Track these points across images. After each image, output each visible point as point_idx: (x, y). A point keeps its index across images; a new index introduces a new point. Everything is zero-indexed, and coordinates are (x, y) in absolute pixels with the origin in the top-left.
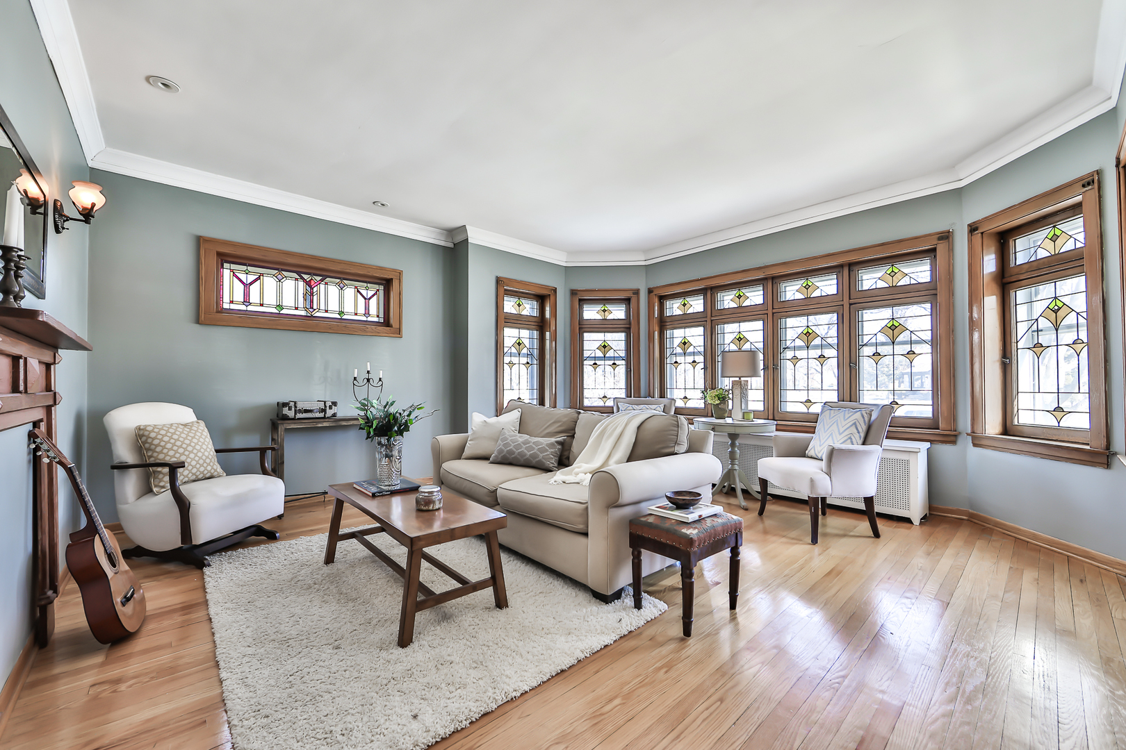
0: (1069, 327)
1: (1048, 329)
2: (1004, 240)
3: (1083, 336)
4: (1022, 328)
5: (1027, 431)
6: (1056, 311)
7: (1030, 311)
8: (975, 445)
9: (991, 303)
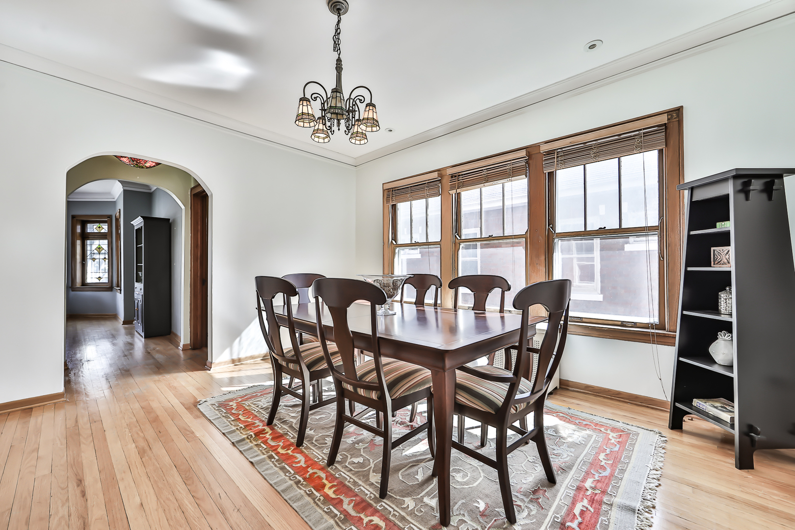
0: (103, 253)
1: (97, 253)
2: (84, 224)
3: (107, 257)
4: (89, 253)
5: (90, 285)
6: (99, 249)
7: (91, 247)
8: (72, 291)
9: (79, 242)
